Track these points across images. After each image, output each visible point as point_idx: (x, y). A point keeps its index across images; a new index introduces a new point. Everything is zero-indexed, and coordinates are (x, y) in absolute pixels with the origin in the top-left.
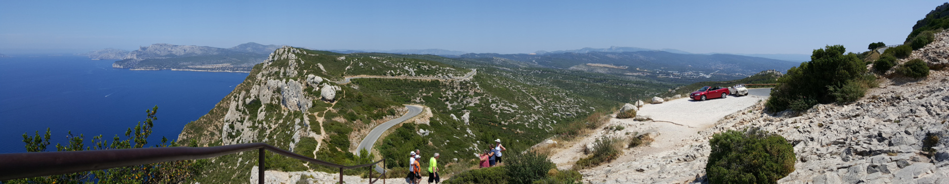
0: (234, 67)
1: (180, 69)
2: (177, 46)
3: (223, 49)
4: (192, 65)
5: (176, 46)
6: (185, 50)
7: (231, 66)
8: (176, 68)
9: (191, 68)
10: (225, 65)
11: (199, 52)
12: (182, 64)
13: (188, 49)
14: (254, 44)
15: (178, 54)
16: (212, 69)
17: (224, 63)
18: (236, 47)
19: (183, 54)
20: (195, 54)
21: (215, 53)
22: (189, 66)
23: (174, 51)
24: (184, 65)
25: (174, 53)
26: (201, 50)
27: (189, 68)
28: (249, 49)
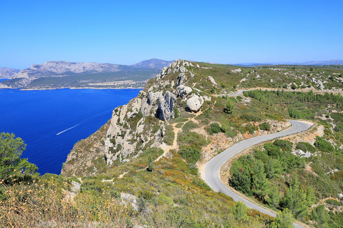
0: (136, 84)
1: (80, 87)
2: (76, 63)
3: (125, 66)
4: (93, 82)
5: (74, 63)
6: (84, 68)
7: (134, 83)
8: (75, 86)
9: (92, 86)
10: (127, 82)
11: (100, 70)
12: (81, 81)
13: (88, 67)
14: (156, 60)
15: (77, 72)
16: (114, 86)
17: (127, 80)
18: (138, 63)
19: (82, 71)
20: (96, 71)
21: (117, 71)
22: (89, 84)
23: (72, 68)
24: (84, 83)
25: (72, 70)
26: (102, 67)
27: (89, 86)
28: (152, 65)
